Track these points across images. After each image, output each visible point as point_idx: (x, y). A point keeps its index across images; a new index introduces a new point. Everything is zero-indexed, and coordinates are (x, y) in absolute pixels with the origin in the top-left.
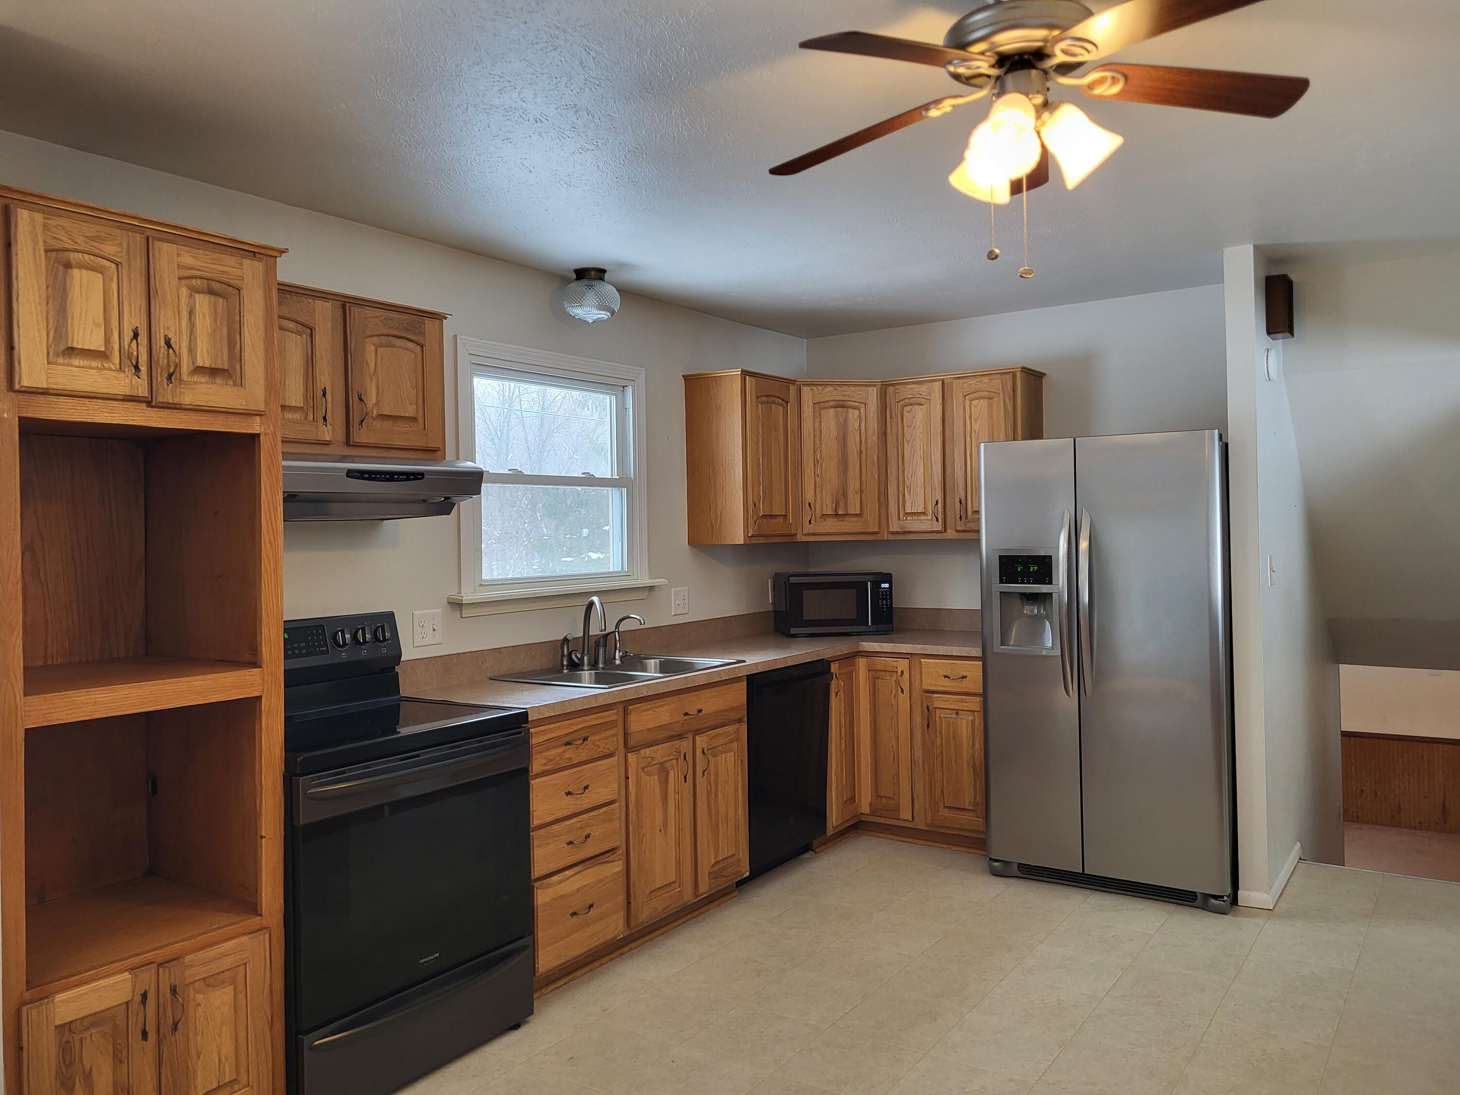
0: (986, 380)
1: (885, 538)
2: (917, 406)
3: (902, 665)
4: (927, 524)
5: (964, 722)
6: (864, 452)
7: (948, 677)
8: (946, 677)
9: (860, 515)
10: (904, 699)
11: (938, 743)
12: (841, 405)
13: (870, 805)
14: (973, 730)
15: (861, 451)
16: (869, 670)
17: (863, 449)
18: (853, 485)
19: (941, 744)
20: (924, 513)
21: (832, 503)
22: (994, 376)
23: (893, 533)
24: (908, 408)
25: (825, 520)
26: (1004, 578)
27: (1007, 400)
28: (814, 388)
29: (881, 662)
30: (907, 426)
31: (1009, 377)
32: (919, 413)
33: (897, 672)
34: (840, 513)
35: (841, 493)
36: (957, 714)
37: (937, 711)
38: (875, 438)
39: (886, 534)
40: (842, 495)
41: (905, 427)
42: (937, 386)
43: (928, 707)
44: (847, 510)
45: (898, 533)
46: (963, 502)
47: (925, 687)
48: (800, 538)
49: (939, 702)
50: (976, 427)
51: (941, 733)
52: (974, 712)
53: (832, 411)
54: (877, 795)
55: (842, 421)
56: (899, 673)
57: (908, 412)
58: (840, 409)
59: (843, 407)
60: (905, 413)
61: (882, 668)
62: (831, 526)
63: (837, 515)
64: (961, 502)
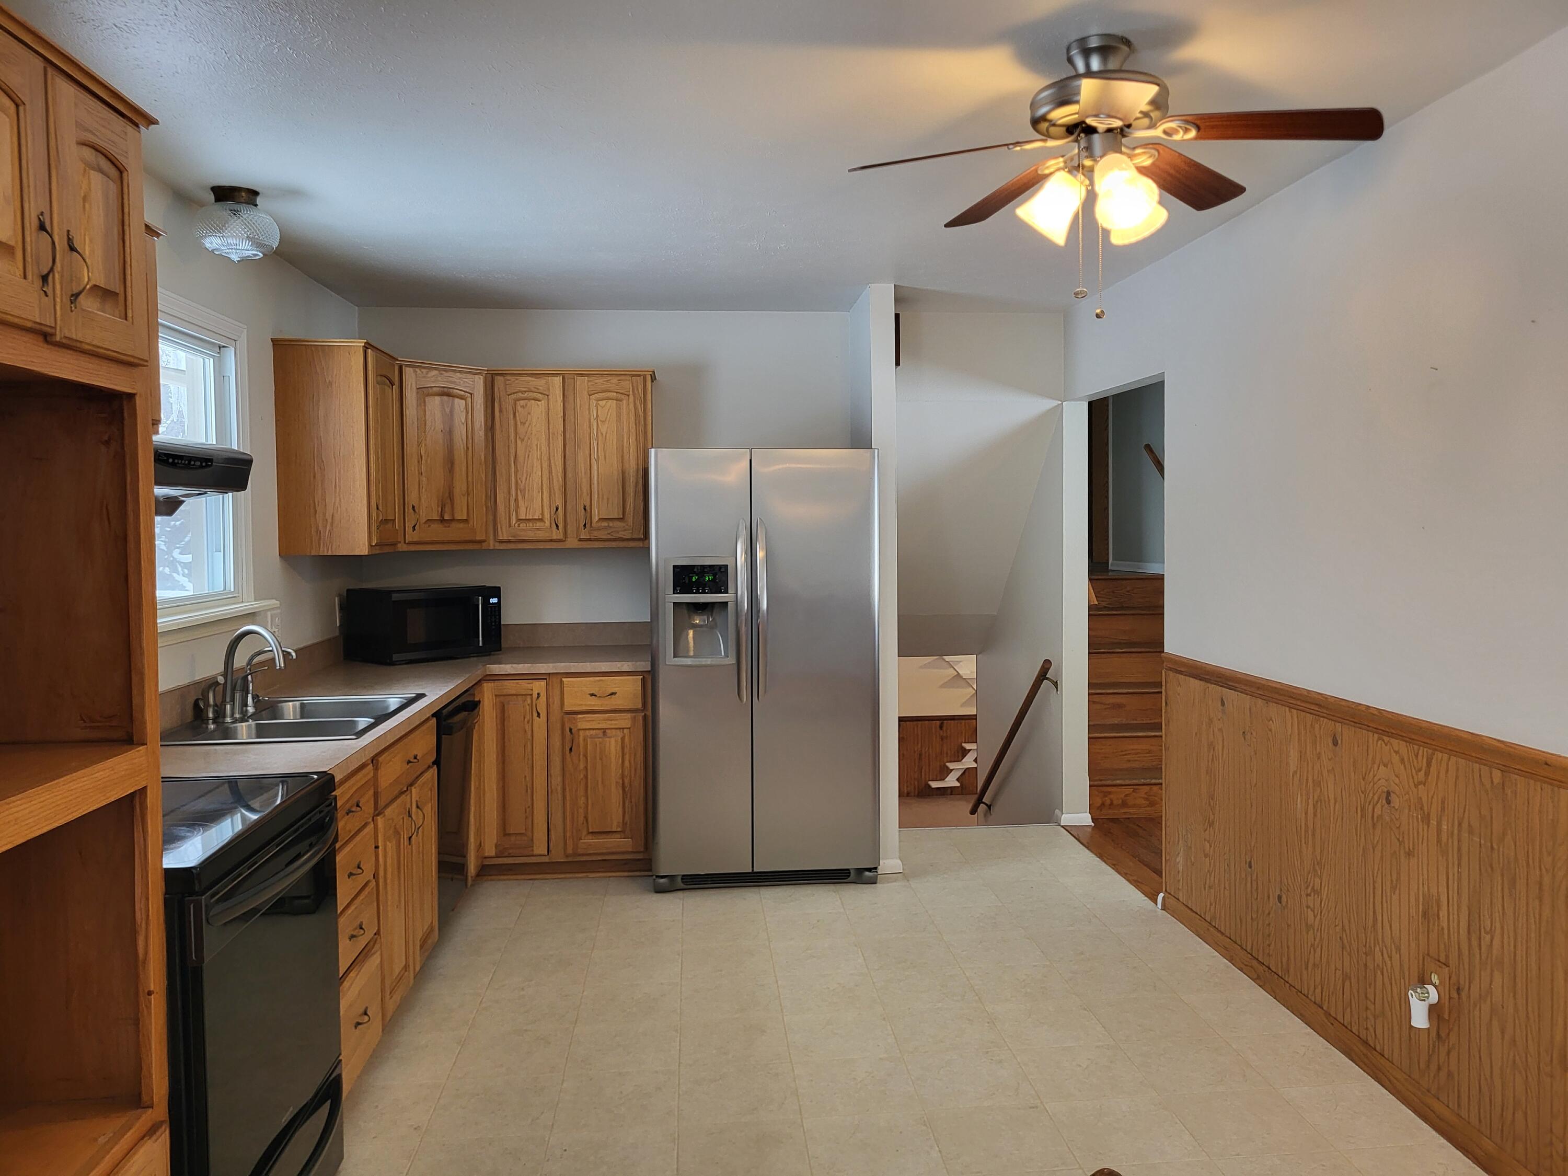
0: (614, 380)
1: (492, 547)
2: (533, 401)
3: (539, 686)
4: (545, 532)
5: (613, 740)
6: (470, 448)
7: (595, 696)
8: (592, 695)
9: (466, 521)
10: (540, 724)
11: (582, 766)
12: (446, 393)
13: (496, 846)
14: (623, 748)
15: (468, 448)
16: (496, 695)
17: (470, 446)
18: (460, 486)
19: (586, 768)
20: (541, 520)
21: (438, 506)
22: (623, 378)
23: (501, 542)
24: (522, 402)
25: (429, 526)
26: (678, 588)
27: (638, 403)
28: (417, 370)
29: (510, 687)
30: (521, 423)
31: (640, 379)
32: (537, 410)
33: (531, 695)
34: (446, 517)
35: (447, 495)
36: (604, 733)
37: (581, 733)
38: (482, 433)
39: (492, 543)
40: (447, 499)
41: (519, 423)
42: (558, 381)
43: (571, 730)
44: (453, 515)
45: (509, 541)
46: (588, 508)
47: (567, 708)
48: (402, 547)
49: (583, 723)
50: (603, 429)
51: (586, 756)
52: (623, 729)
53: (437, 399)
54: (504, 832)
55: (448, 410)
56: (535, 696)
57: (522, 407)
58: (445, 398)
59: (448, 395)
60: (519, 408)
61: (513, 692)
62: (438, 532)
63: (442, 521)
64: (585, 509)
